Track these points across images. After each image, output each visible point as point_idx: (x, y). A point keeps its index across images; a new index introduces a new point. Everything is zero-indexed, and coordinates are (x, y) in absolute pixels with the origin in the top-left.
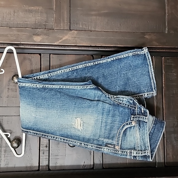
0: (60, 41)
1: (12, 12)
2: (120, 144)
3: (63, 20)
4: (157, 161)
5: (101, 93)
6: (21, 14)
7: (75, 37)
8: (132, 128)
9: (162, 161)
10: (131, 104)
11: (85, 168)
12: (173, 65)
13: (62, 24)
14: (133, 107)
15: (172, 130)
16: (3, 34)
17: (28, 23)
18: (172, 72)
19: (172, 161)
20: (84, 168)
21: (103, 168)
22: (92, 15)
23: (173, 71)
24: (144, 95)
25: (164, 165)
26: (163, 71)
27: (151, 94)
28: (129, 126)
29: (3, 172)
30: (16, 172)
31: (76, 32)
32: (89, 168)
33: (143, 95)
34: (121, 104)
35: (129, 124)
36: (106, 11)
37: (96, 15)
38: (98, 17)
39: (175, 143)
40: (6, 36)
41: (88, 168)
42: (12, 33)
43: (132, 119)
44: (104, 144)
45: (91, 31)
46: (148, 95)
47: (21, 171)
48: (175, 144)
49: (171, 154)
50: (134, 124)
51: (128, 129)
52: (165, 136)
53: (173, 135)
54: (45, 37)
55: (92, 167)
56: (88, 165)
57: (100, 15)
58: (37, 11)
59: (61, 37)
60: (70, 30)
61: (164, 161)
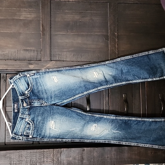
0: (45, 67)
1: (17, 51)
2: (28, 78)
3: (47, 55)
5: (52, 103)
6: (22, 52)
7: (54, 65)
8: (26, 90)
10: (32, 102)
13: (46, 58)
14: (31, 101)
16: (11, 64)
17: (26, 57)
22: (64, 52)
28: (28, 90)
29: (12, 145)
30: (19, 144)
31: (54, 62)
34: (38, 101)
35: (28, 91)
36: (72, 49)
37: (66, 52)
38: (68, 53)
40: (13, 65)
42: (16, 64)
43: (28, 94)
44: (35, 74)
45: (64, 61)
47: (23, 144)
50: (26, 92)
51: (28, 88)
54: (36, 65)
57: (69, 51)
58: (31, 50)
59: (46, 65)
60: (51, 61)
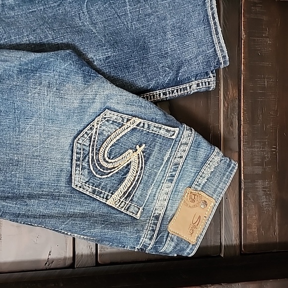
4: (223, 244)
9: (235, 241)
11: (52, 266)
12: (265, 18)
15: (258, 170)
18: (262, 37)
19: (257, 241)
20: (48, 267)
21: (97, 264)
23: (265, 33)
24: (190, 88)
25: (238, 252)
26: (243, 33)
27: (205, 82)
32: (61, 265)
33: (188, 88)
39: (265, 200)
41: (58, 266)
46: (198, 85)
48: (264, 204)
49: (254, 225)
52: (243, 186)
53: (260, 183)
55: (69, 262)
56: (58, 260)
61: (238, 242)
